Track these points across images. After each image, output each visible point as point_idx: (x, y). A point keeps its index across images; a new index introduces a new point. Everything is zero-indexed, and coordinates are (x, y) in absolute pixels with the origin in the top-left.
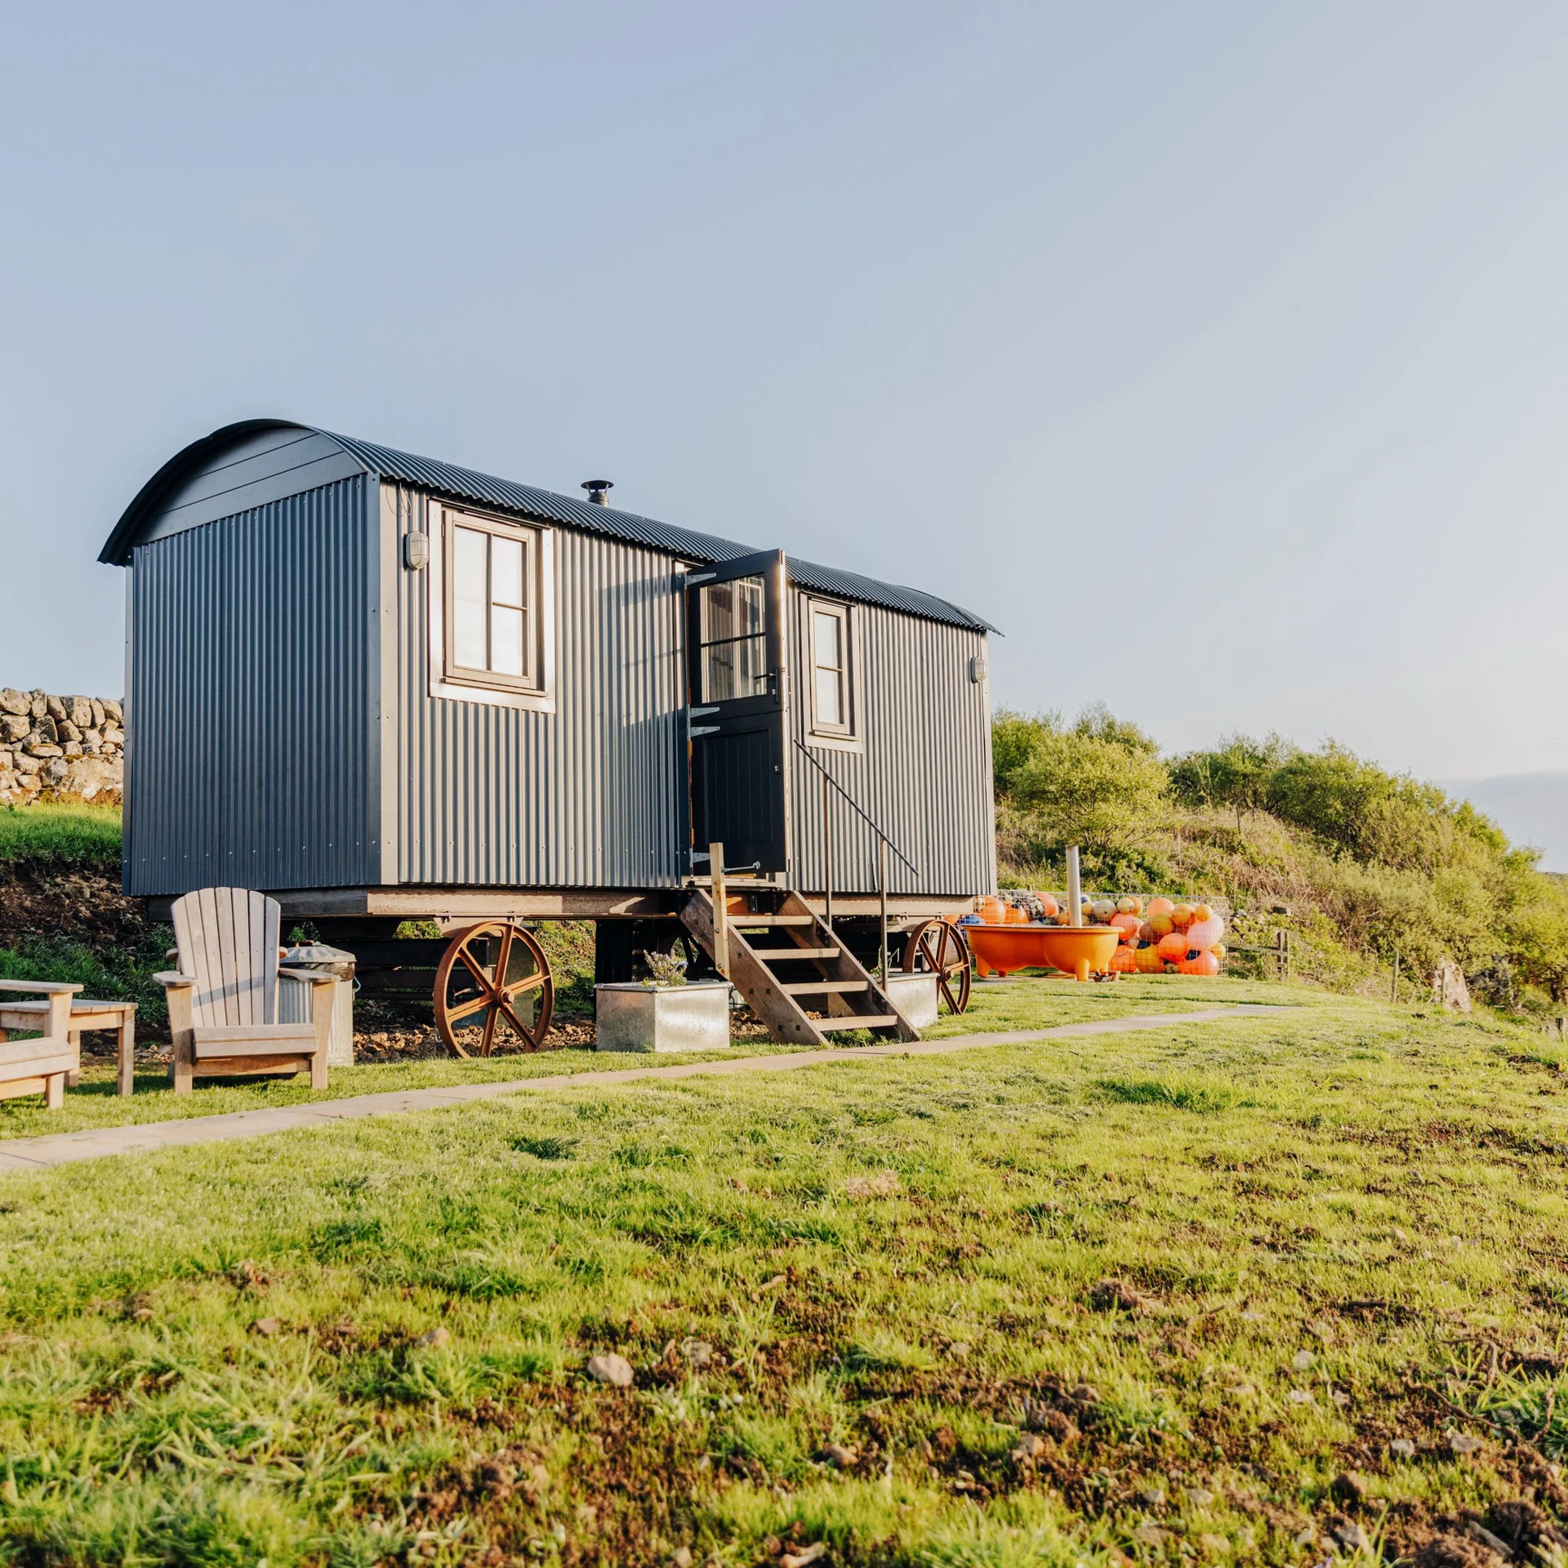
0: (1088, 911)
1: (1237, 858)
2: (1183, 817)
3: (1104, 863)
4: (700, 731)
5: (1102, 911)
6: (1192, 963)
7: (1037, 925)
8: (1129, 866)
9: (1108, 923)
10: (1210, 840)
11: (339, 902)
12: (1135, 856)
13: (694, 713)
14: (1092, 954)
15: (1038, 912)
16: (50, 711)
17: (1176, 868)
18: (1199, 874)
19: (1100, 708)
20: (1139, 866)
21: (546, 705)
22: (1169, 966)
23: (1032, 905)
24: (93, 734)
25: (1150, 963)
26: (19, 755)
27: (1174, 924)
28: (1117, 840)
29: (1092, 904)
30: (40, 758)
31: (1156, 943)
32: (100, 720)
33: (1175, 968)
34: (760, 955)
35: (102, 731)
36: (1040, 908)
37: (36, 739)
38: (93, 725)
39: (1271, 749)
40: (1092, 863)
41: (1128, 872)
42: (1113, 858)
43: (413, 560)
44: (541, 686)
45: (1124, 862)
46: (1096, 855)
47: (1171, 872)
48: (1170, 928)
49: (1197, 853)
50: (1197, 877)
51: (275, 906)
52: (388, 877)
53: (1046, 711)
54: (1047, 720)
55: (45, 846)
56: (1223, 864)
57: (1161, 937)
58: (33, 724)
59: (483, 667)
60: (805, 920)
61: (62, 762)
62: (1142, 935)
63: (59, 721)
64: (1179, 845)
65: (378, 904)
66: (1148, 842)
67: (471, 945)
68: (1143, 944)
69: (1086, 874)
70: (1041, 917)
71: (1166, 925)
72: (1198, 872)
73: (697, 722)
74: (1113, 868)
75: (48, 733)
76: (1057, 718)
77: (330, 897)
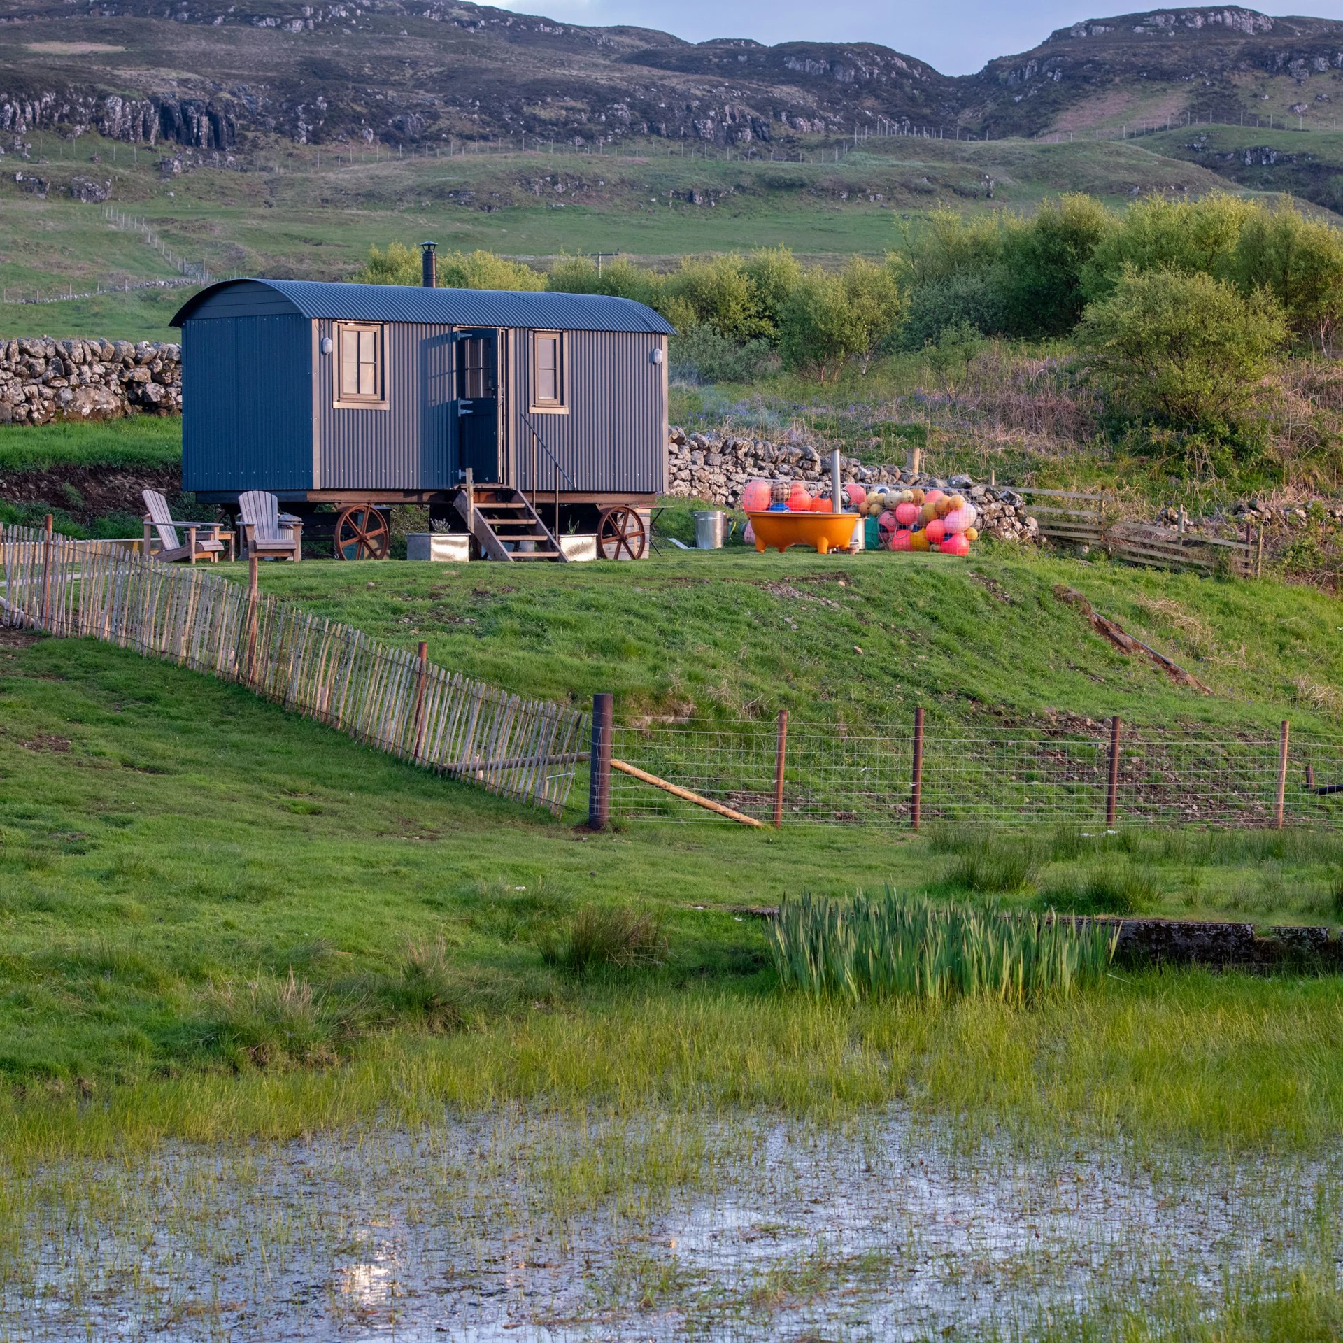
4: (465, 412)
5: (890, 500)
6: (946, 544)
11: (295, 497)
13: (461, 402)
14: (830, 534)
16: (58, 353)
21: (385, 406)
24: (85, 368)
25: (920, 543)
26: (41, 386)
27: (937, 512)
30: (53, 387)
31: (925, 528)
32: (89, 358)
34: (487, 522)
35: (90, 365)
37: (51, 374)
38: (85, 361)
43: (326, 350)
44: (383, 398)
48: (935, 515)
51: (275, 498)
52: (317, 485)
55: (102, 458)
57: (929, 522)
58: (47, 363)
59: (355, 391)
60: (523, 505)
61: (69, 390)
62: (918, 521)
63: (64, 360)
65: (312, 497)
67: (351, 515)
68: (916, 528)
71: (932, 513)
73: (464, 407)
75: (57, 369)
77: (290, 494)
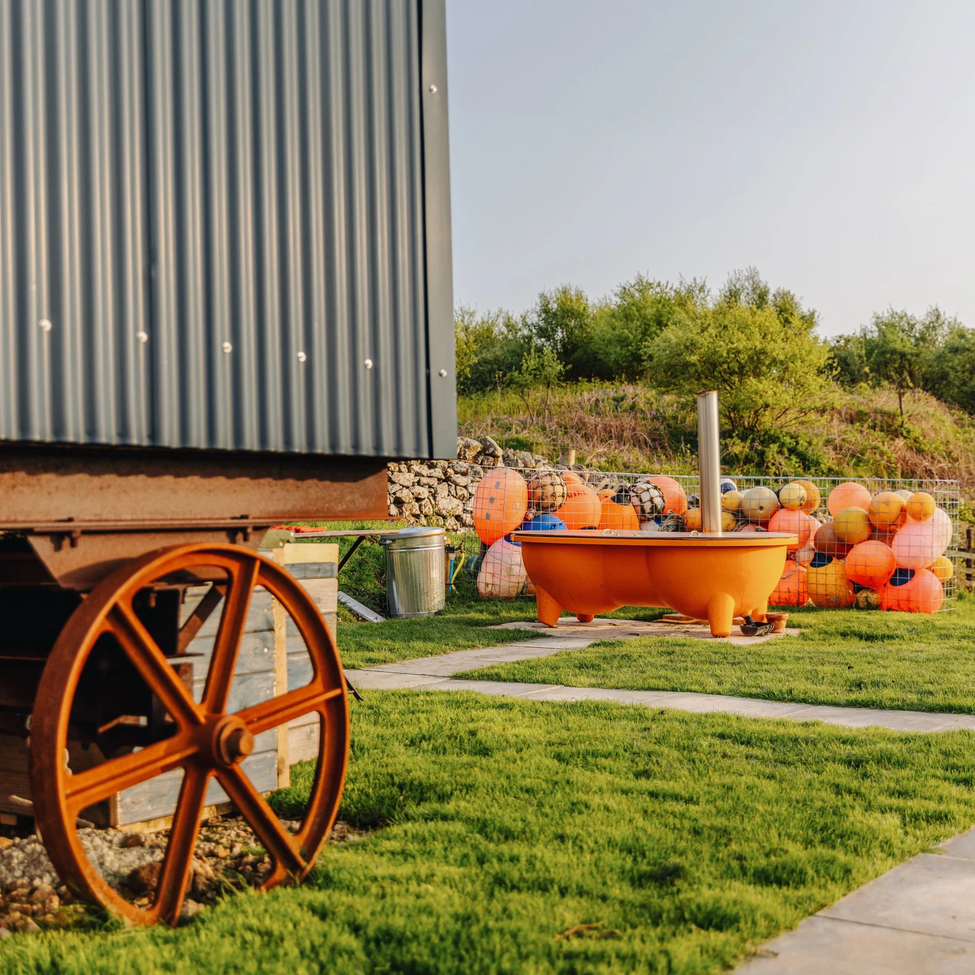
0: (733, 505)
1: (900, 442)
2: (839, 397)
3: (751, 448)
5: (754, 505)
6: (902, 591)
7: (652, 531)
8: (780, 452)
9: (765, 525)
10: (870, 423)
12: (788, 440)
14: (737, 585)
15: (654, 508)
17: (833, 454)
18: (859, 461)
19: (753, 276)
20: (792, 451)
22: (862, 595)
23: (645, 497)
25: (831, 590)
27: (872, 527)
28: (767, 420)
29: (738, 495)
31: (841, 557)
33: (874, 598)
36: (658, 501)
39: (931, 327)
40: (738, 448)
41: (780, 459)
42: (762, 443)
45: (774, 447)
46: (743, 438)
47: (828, 459)
48: (866, 533)
49: (854, 436)
50: (857, 464)
53: (689, 281)
54: (690, 291)
56: (885, 448)
57: (850, 547)
62: (819, 545)
64: (837, 429)
66: (802, 423)
68: (821, 559)
69: (729, 462)
70: (658, 516)
71: (859, 528)
72: (858, 458)
74: (762, 454)
76: (702, 289)
